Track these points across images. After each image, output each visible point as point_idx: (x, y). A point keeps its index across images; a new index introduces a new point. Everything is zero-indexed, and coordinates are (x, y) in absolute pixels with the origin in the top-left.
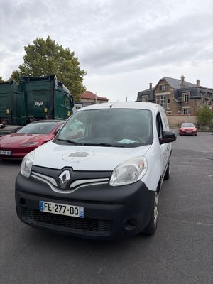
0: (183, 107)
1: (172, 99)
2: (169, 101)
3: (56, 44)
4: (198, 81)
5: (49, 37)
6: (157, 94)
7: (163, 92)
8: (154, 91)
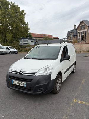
2: (86, 35)
6: (78, 32)
7: (82, 29)
8: (77, 30)
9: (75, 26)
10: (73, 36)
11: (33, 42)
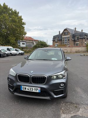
0: (76, 43)
1: (71, 39)
2: (69, 40)
3: (8, 7)
4: (82, 30)
5: (4, 3)
6: (63, 37)
7: (66, 35)
8: (61, 35)
9: (60, 32)
10: (58, 40)
11: (24, 44)
